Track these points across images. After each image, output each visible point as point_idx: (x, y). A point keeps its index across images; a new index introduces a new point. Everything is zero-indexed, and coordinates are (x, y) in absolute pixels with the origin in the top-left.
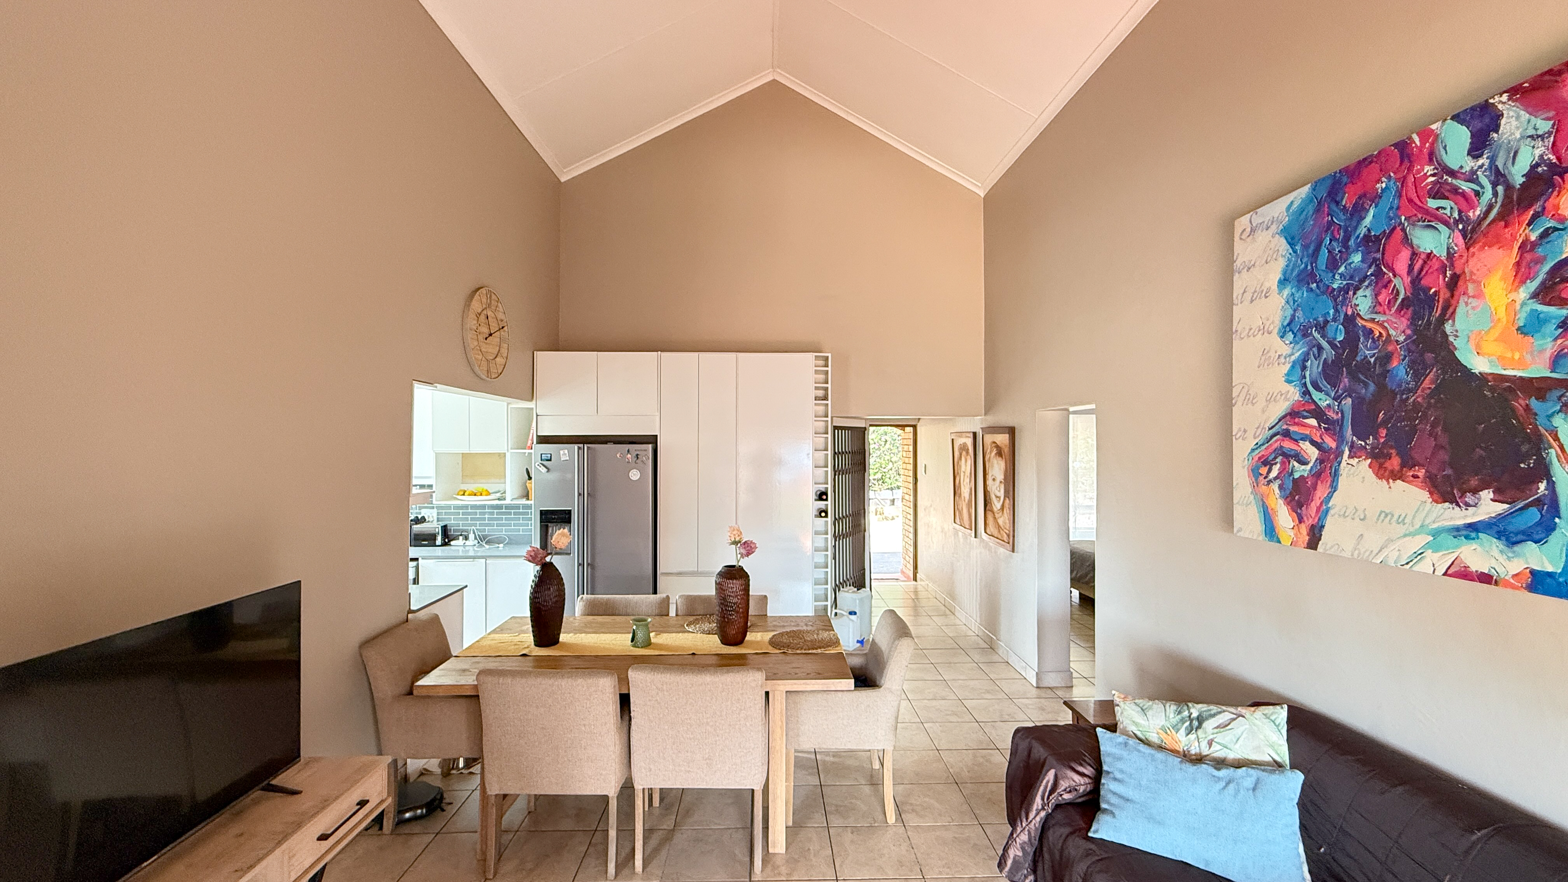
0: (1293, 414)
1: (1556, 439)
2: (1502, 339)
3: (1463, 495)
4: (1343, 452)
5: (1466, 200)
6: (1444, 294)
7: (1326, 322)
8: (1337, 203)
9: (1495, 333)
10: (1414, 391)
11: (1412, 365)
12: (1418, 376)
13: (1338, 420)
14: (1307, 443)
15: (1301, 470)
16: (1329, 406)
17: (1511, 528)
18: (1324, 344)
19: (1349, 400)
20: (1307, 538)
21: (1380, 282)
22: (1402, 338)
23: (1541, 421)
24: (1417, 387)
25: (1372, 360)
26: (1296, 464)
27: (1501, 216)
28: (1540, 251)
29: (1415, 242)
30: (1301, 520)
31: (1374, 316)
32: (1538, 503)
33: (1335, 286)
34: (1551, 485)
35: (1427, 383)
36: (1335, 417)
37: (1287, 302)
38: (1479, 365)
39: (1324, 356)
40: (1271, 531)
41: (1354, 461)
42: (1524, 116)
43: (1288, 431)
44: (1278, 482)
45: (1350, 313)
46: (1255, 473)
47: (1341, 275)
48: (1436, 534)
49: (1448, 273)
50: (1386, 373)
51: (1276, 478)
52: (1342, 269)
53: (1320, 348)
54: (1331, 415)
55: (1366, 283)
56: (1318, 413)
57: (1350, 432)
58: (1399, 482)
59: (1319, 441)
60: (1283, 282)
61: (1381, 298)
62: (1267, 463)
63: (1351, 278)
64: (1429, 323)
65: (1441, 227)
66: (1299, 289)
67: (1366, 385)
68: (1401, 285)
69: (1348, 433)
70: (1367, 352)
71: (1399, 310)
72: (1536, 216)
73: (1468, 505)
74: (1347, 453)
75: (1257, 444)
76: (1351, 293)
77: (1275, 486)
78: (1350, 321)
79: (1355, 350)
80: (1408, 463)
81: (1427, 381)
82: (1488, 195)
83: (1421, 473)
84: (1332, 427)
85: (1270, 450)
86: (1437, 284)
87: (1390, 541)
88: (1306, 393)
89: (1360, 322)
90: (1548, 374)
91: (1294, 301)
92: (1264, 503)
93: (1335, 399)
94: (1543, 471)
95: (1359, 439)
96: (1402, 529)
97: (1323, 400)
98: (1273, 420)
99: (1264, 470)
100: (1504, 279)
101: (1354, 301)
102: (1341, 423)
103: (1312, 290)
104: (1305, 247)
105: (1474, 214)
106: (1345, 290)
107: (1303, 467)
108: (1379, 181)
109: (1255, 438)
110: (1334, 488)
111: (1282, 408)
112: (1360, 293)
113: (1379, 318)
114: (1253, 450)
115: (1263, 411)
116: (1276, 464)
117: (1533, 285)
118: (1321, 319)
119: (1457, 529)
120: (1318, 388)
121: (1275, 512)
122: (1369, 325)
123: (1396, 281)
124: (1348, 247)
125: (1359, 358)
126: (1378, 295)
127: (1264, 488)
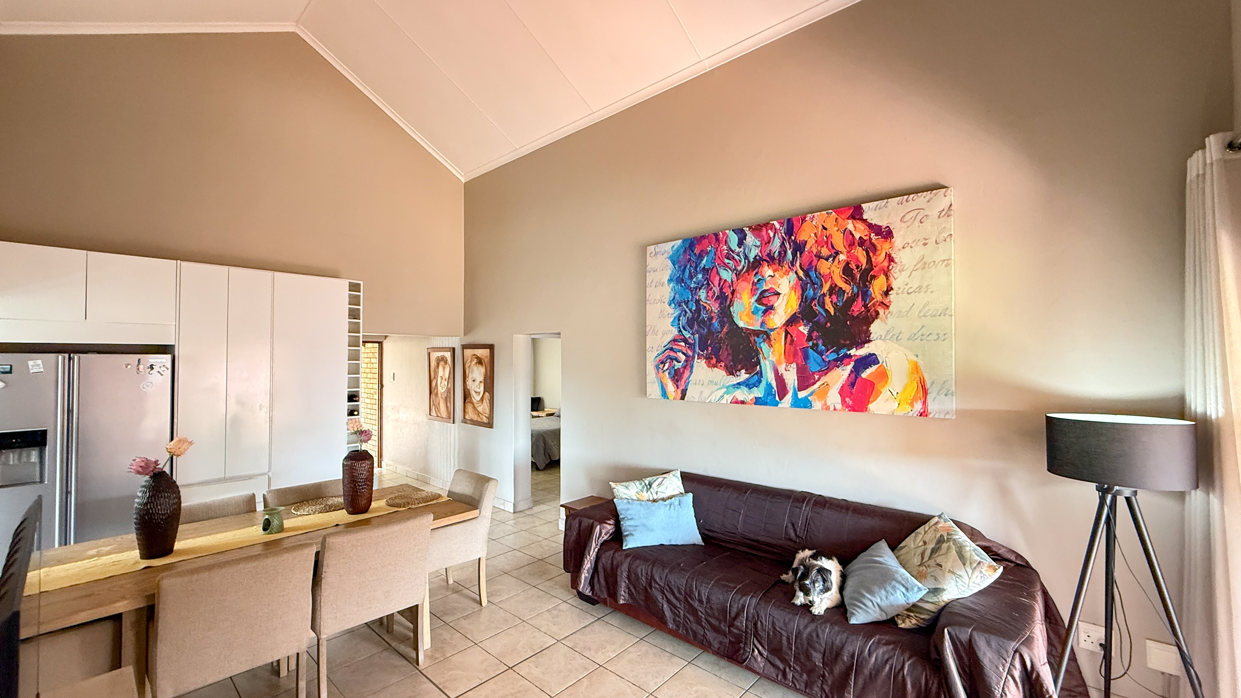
0: (674, 340)
1: (762, 351)
2: (747, 315)
3: (736, 372)
4: (695, 357)
5: (737, 263)
6: (730, 296)
7: (688, 301)
8: (693, 251)
9: (745, 313)
10: (720, 332)
11: (720, 322)
12: (722, 327)
14: (681, 353)
15: (678, 365)
16: (689, 337)
17: (750, 383)
18: (688, 311)
19: (697, 335)
20: (680, 395)
21: (709, 289)
22: (716, 311)
23: (758, 345)
24: (722, 330)
25: (706, 319)
26: (676, 363)
27: (747, 271)
28: (758, 286)
29: (721, 274)
30: (678, 388)
31: (706, 301)
32: (757, 373)
33: (692, 286)
34: (760, 367)
35: (725, 330)
36: (692, 342)
37: (672, 290)
38: (741, 324)
39: (687, 315)
40: (664, 394)
41: (699, 361)
42: (753, 238)
43: (672, 348)
44: (668, 371)
45: (697, 298)
46: (657, 367)
47: (694, 282)
48: (727, 388)
49: (732, 288)
50: (711, 324)
51: (667, 370)
52: (694, 280)
53: (686, 312)
54: (690, 341)
55: (704, 287)
56: (685, 340)
57: (697, 348)
58: (715, 368)
59: (685, 352)
60: (670, 280)
61: (709, 294)
62: (663, 363)
63: (698, 284)
64: (725, 306)
65: (729, 270)
66: (677, 285)
67: (704, 329)
68: (716, 289)
69: (697, 349)
70: (704, 315)
71: (715, 300)
72: (756, 273)
73: (737, 376)
74: (696, 357)
75: (658, 354)
76: (698, 290)
77: (667, 373)
78: (698, 302)
79: (699, 315)
80: (719, 361)
81: (725, 329)
82: (743, 262)
83: (723, 364)
84: (691, 346)
85: (664, 357)
86: (728, 292)
87: (713, 392)
88: (680, 331)
89: (702, 303)
90: (759, 329)
91: (675, 290)
92: (661, 381)
93: (692, 334)
94: (758, 363)
95: (701, 351)
96: (717, 387)
97: (687, 335)
98: (666, 343)
99: (661, 366)
100: (748, 293)
101: (699, 294)
102: (694, 344)
103: (682, 286)
104: (680, 267)
105: (739, 268)
106: (696, 288)
107: (679, 364)
108: (708, 247)
109: (657, 351)
110: (691, 372)
111: (670, 337)
112: (701, 291)
113: (708, 302)
114: (656, 357)
115: (661, 338)
116: (667, 363)
117: (756, 297)
118: (686, 300)
119: (734, 385)
120: (685, 330)
121: (666, 385)
122: (705, 305)
123: (714, 288)
124: (697, 271)
125: (701, 318)
126: (708, 293)
127: (661, 374)
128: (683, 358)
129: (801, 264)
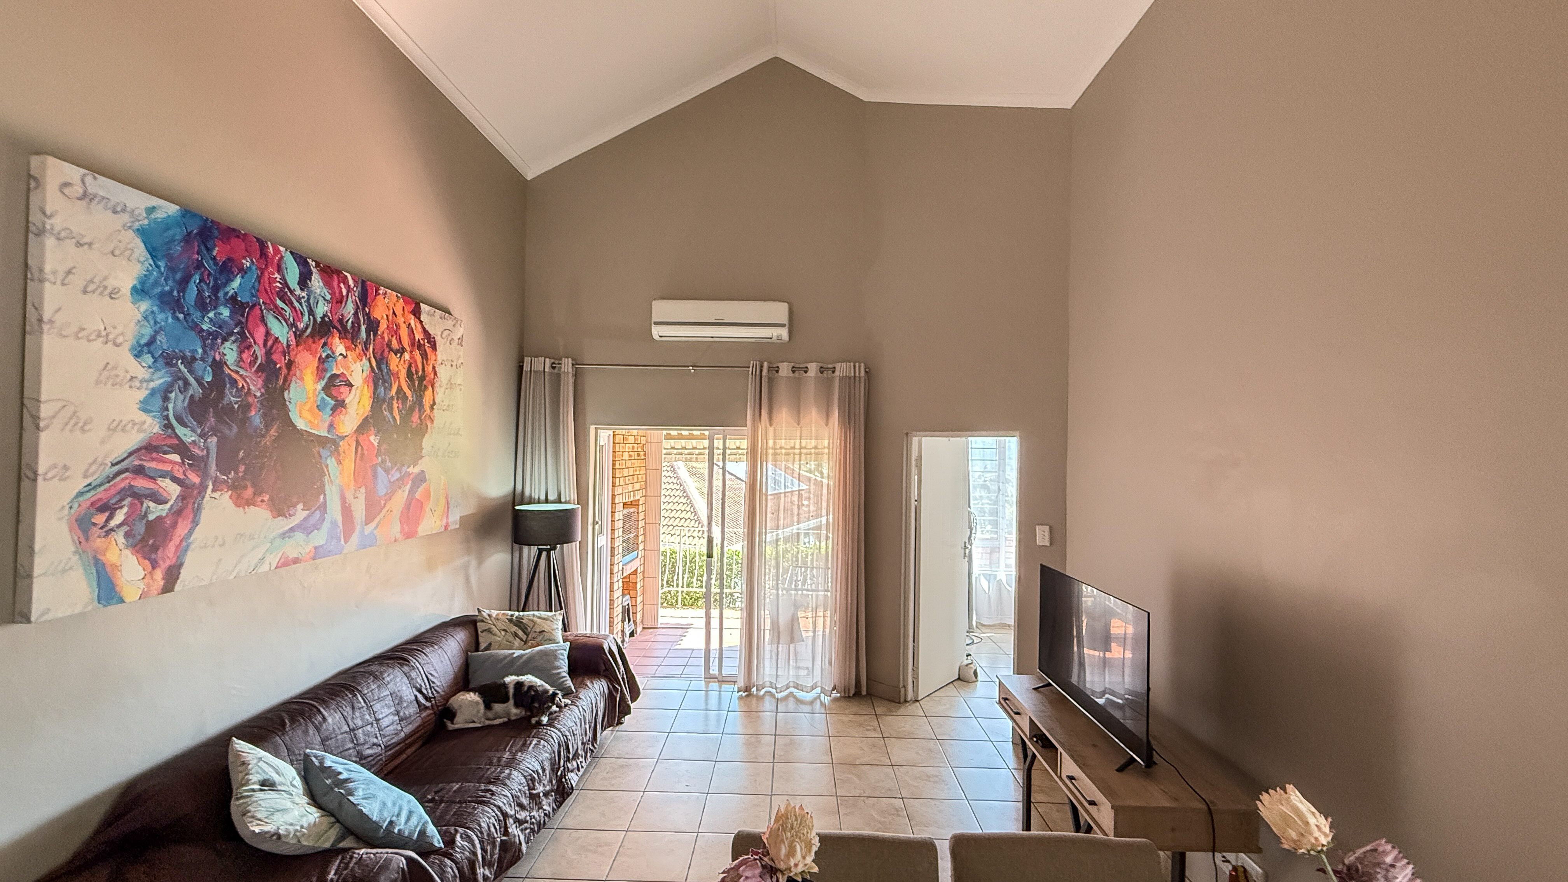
0: (150, 448)
2: (310, 410)
3: (289, 510)
6: (284, 371)
7: (194, 359)
9: (309, 406)
12: (268, 426)
13: (203, 456)
17: (309, 525)
18: (191, 380)
19: (215, 439)
21: (245, 343)
22: (258, 394)
23: (323, 461)
24: (268, 434)
31: (238, 369)
32: (319, 507)
33: (205, 327)
34: (325, 496)
35: (273, 432)
36: (201, 454)
37: (146, 318)
38: (301, 424)
40: (107, 593)
41: (217, 494)
43: (143, 467)
44: (125, 528)
45: (218, 358)
46: (83, 524)
47: (211, 320)
48: (272, 541)
49: (287, 358)
50: (246, 419)
51: (119, 526)
52: (211, 315)
53: (187, 384)
55: (233, 338)
57: (214, 467)
58: (251, 507)
61: (244, 356)
62: (108, 508)
63: (220, 327)
64: (276, 388)
66: (162, 311)
67: (231, 427)
68: (260, 352)
69: (213, 469)
70: (231, 398)
71: (256, 372)
75: (90, 485)
76: (219, 341)
77: (119, 537)
78: (218, 366)
79: (221, 394)
80: (259, 491)
83: (267, 498)
85: (113, 492)
87: (242, 556)
88: (168, 426)
89: (227, 371)
90: (327, 435)
91: (156, 323)
92: (97, 561)
95: (222, 474)
96: (252, 544)
98: (118, 454)
99: (101, 519)
101: (222, 350)
103: (178, 319)
104: (172, 269)
106: (214, 336)
109: (85, 476)
111: (134, 439)
112: (228, 344)
113: (242, 372)
114: (81, 494)
115: (103, 442)
116: (121, 507)
118: (188, 354)
119: (285, 533)
121: (116, 567)
122: (234, 376)
123: (256, 348)
124: (217, 298)
125: (225, 401)
126: (241, 352)
127: (99, 543)
128: (173, 490)
129: (374, 350)
